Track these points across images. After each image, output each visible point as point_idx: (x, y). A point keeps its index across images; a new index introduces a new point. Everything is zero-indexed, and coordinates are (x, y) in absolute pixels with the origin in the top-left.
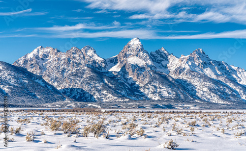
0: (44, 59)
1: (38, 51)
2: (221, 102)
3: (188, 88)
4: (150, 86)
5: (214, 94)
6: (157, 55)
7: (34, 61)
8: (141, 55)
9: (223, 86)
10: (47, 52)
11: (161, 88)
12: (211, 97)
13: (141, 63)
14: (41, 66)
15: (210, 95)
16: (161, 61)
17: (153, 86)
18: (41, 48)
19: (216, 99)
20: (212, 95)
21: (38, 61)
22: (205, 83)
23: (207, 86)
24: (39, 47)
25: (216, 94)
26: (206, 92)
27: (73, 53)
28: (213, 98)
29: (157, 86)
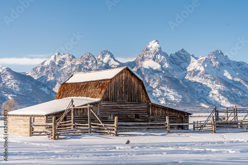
0: (61, 65)
1: (55, 58)
2: (228, 105)
3: (197, 91)
4: (157, 90)
5: (223, 97)
6: (177, 57)
7: (50, 68)
8: (159, 58)
9: (236, 87)
10: (63, 59)
11: (168, 92)
12: (220, 100)
13: (156, 66)
14: (56, 73)
15: (218, 97)
16: (180, 63)
17: (160, 90)
18: (59, 54)
19: (224, 101)
20: (221, 97)
21: (54, 67)
22: (217, 85)
23: (218, 88)
24: (56, 54)
25: (225, 96)
26: (216, 94)
27: (86, 59)
28: (222, 101)
29: (165, 89)
